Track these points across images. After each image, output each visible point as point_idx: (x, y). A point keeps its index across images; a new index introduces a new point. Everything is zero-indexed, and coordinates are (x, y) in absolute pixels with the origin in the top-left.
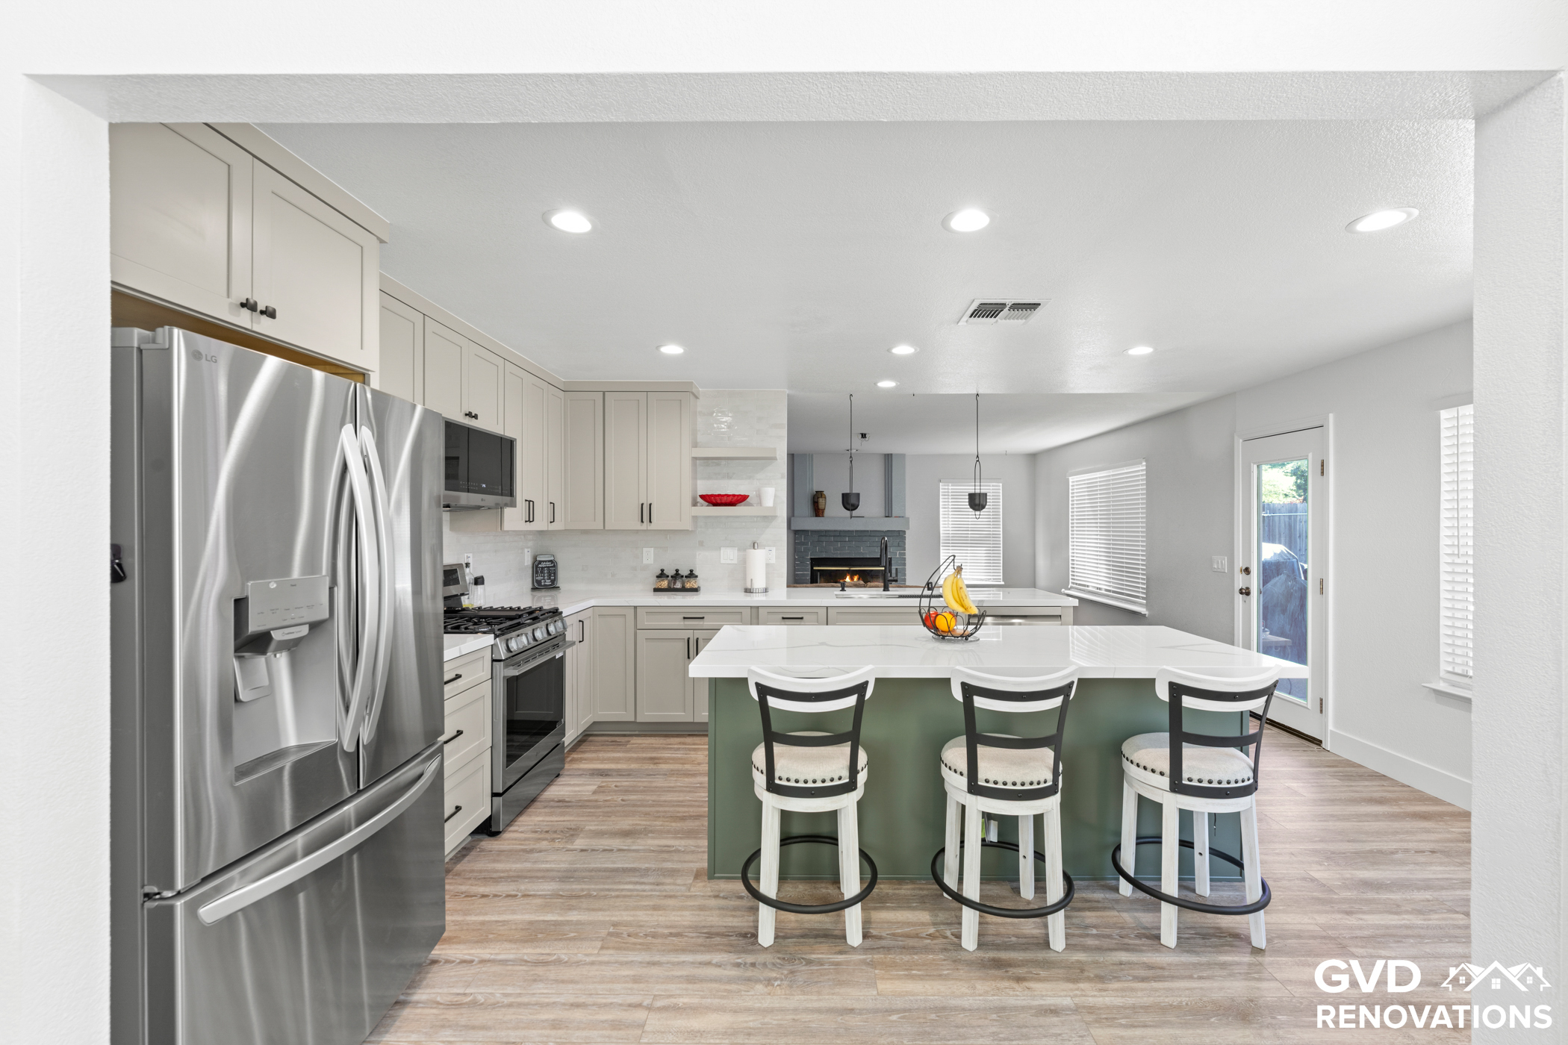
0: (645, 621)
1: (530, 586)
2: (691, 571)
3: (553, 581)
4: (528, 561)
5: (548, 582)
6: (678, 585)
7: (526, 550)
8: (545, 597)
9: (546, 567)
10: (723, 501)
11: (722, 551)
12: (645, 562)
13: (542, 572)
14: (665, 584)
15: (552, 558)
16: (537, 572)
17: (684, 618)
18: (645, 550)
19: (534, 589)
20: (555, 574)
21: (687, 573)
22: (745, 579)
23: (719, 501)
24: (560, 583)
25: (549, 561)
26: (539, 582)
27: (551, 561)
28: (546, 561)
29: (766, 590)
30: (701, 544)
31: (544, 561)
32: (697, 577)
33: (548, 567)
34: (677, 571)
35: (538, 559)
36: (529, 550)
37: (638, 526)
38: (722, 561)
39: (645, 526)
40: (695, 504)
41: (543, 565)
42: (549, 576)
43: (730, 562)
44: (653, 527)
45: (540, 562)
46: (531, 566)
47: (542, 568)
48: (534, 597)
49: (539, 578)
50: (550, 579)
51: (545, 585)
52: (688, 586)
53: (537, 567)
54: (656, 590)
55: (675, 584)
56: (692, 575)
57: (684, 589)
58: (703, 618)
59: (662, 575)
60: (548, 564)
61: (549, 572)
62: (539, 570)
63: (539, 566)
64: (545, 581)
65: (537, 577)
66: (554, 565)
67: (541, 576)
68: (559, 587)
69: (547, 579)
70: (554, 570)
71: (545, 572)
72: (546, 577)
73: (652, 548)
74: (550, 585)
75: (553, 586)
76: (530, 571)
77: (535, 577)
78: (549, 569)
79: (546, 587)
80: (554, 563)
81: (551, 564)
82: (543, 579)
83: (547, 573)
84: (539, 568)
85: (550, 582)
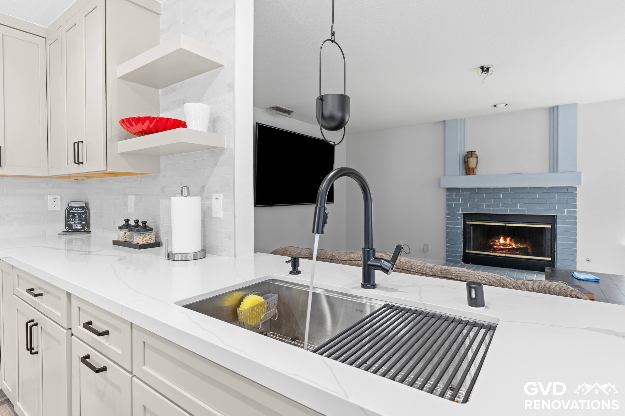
1: (64, 229)
5: (79, 227)
7: (50, 198)
8: (76, 239)
9: (78, 213)
13: (73, 217)
15: (84, 205)
16: (69, 217)
18: (129, 197)
20: (87, 219)
25: (80, 207)
27: (82, 208)
28: (77, 207)
31: (75, 207)
33: (80, 213)
35: (70, 205)
41: (74, 211)
42: (80, 221)
45: (72, 208)
46: (64, 211)
47: (74, 213)
49: (70, 223)
50: (81, 223)
51: (76, 229)
53: (69, 213)
54: (116, 243)
55: (130, 237)
59: (126, 226)
60: (80, 209)
61: (80, 217)
62: (71, 215)
63: (71, 211)
64: (76, 226)
65: (69, 221)
66: (85, 210)
67: (73, 221)
68: (91, 231)
69: (78, 224)
70: (86, 216)
71: (77, 217)
72: (77, 222)
73: (133, 196)
74: (81, 229)
75: (86, 230)
76: (63, 216)
77: (67, 221)
78: (80, 215)
79: (77, 231)
80: (86, 209)
81: (83, 210)
82: (74, 224)
83: (78, 218)
84: (71, 213)
85: (81, 226)
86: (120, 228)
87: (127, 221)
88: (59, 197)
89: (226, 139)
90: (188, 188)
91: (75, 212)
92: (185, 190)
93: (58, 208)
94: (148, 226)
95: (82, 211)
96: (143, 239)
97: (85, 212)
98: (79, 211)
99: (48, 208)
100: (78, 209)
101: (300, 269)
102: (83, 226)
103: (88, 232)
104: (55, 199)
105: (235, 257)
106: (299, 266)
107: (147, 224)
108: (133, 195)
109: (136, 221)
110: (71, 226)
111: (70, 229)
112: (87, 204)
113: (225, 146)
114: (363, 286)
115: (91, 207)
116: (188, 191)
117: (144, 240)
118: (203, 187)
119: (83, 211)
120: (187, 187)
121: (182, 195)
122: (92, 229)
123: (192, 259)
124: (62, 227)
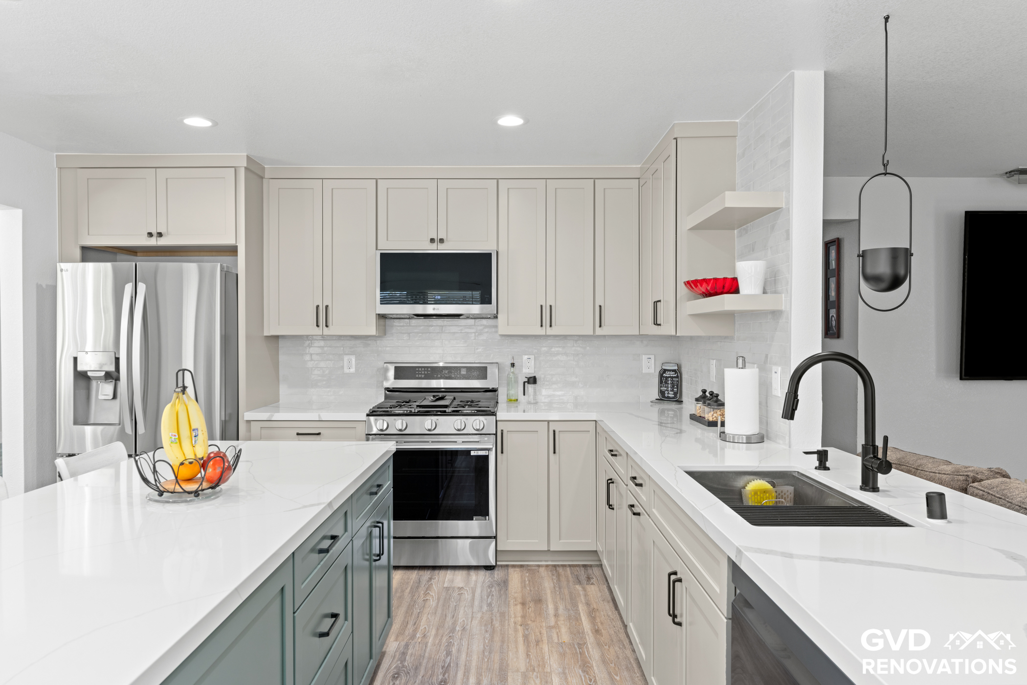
1: (657, 396)
4: (650, 368)
5: (671, 395)
7: (644, 357)
8: (669, 410)
9: (670, 377)
13: (666, 383)
15: (676, 368)
16: (662, 382)
18: (711, 361)
19: (659, 400)
20: (679, 385)
25: (673, 371)
26: (662, 393)
27: (674, 371)
28: (670, 370)
31: (668, 370)
32: (722, 405)
33: (672, 377)
35: (664, 368)
41: (666, 375)
42: (673, 387)
45: (665, 371)
46: (657, 374)
47: (667, 378)
49: (663, 389)
50: (672, 390)
51: (668, 397)
53: (663, 377)
60: (673, 373)
61: (673, 382)
62: (664, 379)
63: (664, 375)
64: (669, 393)
65: (662, 387)
66: (678, 376)
67: (665, 387)
68: (682, 401)
69: (671, 391)
70: (678, 381)
71: (670, 382)
72: (669, 389)
73: (715, 361)
74: (673, 398)
75: (678, 399)
76: (656, 380)
77: (660, 387)
78: (673, 380)
79: (669, 399)
80: (678, 372)
81: (675, 374)
82: (667, 390)
83: (671, 384)
84: (664, 377)
85: (673, 394)
86: (697, 400)
87: (704, 391)
88: (652, 357)
89: (783, 298)
90: (743, 359)
91: (668, 376)
92: (740, 361)
93: (652, 370)
94: (720, 400)
95: (674, 375)
96: (713, 415)
97: (677, 377)
98: (671, 375)
99: (642, 370)
100: (671, 373)
101: (828, 464)
102: (675, 394)
103: (680, 402)
104: (649, 360)
105: (790, 447)
106: (827, 461)
107: (719, 398)
108: (714, 359)
109: (711, 393)
110: (664, 393)
111: (663, 397)
112: (679, 366)
113: (783, 307)
114: (861, 488)
115: (684, 371)
116: (744, 362)
117: (714, 417)
118: (767, 356)
119: (676, 375)
120: (742, 357)
121: (737, 367)
122: (684, 399)
123: (745, 442)
124: (655, 395)
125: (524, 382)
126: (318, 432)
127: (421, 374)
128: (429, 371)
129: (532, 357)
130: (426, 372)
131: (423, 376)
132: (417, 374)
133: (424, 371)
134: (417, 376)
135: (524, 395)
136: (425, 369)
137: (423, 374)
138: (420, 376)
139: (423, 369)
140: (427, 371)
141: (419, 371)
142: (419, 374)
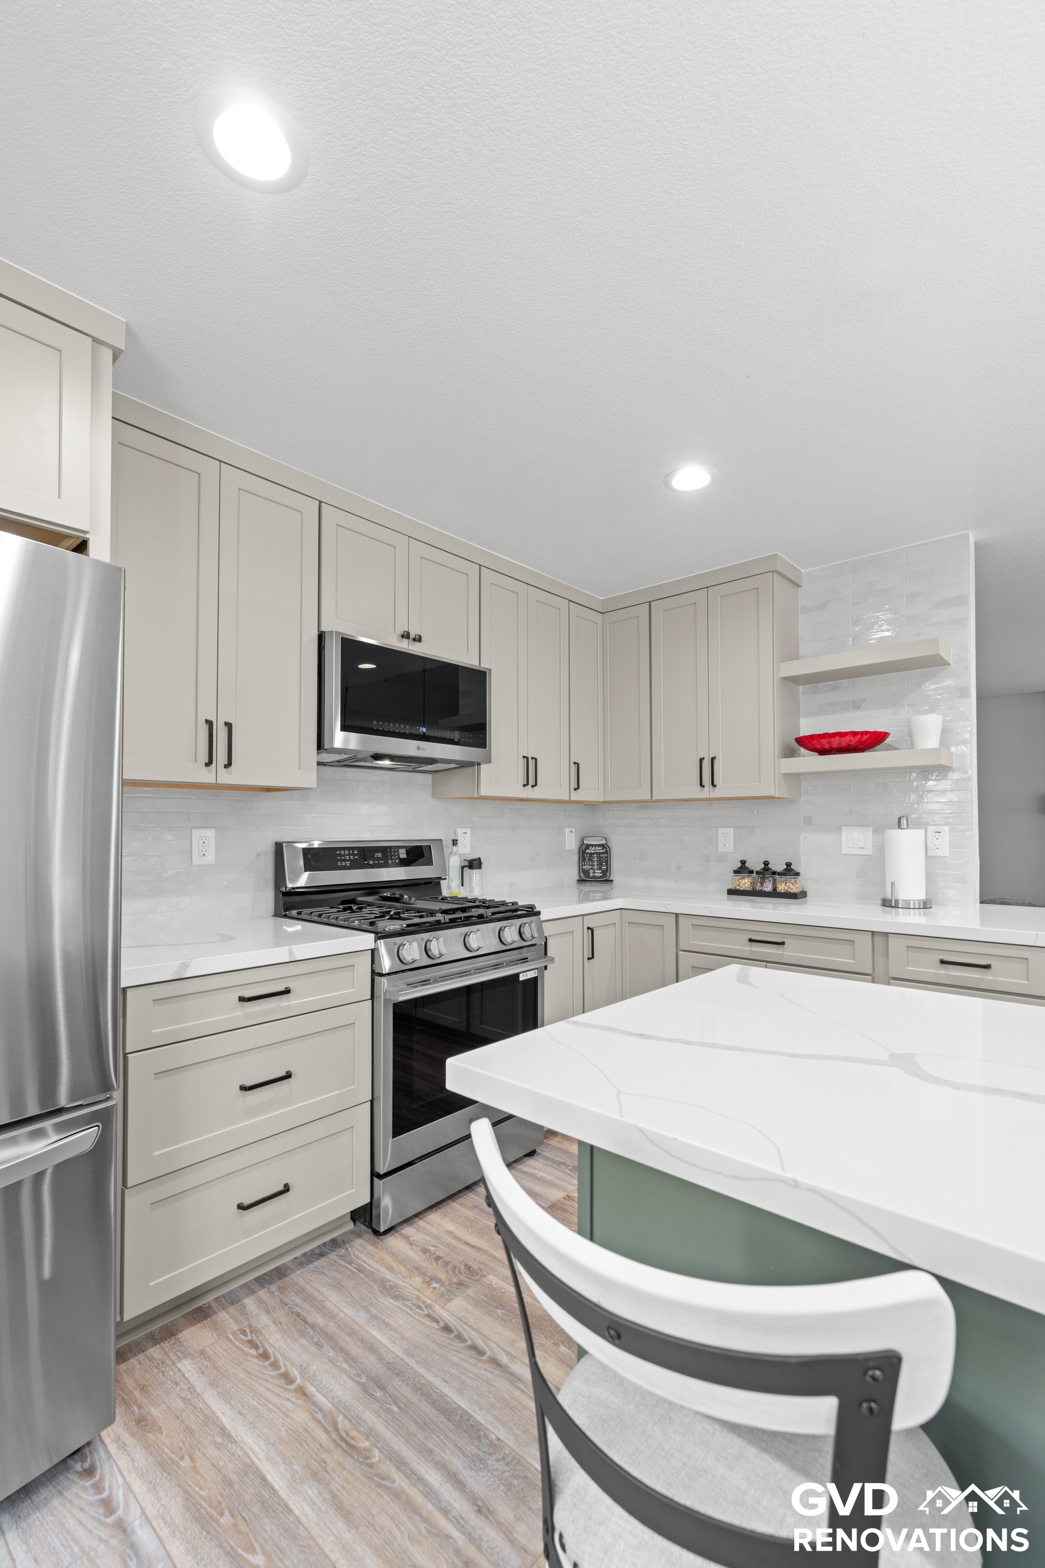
0: (692, 939)
1: (576, 877)
2: (788, 865)
3: (605, 873)
4: (571, 844)
5: (598, 873)
6: (768, 887)
8: (594, 892)
9: (596, 853)
10: (835, 746)
11: (844, 834)
12: (721, 849)
13: (590, 860)
14: (745, 883)
15: (604, 842)
16: (584, 860)
17: (751, 940)
18: (721, 831)
19: (581, 881)
20: (608, 862)
21: (781, 868)
22: (883, 882)
23: (827, 746)
24: (615, 875)
25: (599, 845)
26: (586, 873)
27: (603, 845)
28: (595, 846)
29: (926, 905)
30: (808, 821)
31: (593, 845)
32: (797, 874)
33: (599, 854)
34: (766, 863)
35: (586, 842)
36: (573, 830)
37: (698, 793)
38: (845, 850)
39: (708, 792)
40: (789, 753)
41: (591, 850)
42: (600, 865)
43: (859, 852)
44: (717, 793)
45: (588, 846)
46: (577, 850)
47: (591, 854)
48: (580, 891)
49: (587, 867)
50: (600, 869)
51: (594, 877)
52: (781, 888)
53: (584, 853)
54: (731, 892)
55: (762, 884)
56: (789, 871)
57: (775, 894)
58: (783, 943)
59: (743, 869)
60: (599, 848)
61: (600, 860)
62: (587, 856)
63: (587, 851)
64: (595, 872)
65: (584, 865)
66: (606, 850)
67: (590, 865)
68: (612, 881)
69: (597, 869)
70: (607, 857)
71: (595, 859)
72: (596, 867)
73: (727, 828)
74: (601, 877)
75: (605, 879)
76: (575, 858)
77: (582, 866)
78: (600, 856)
79: (595, 880)
81: (603, 849)
82: (592, 869)
83: (597, 861)
84: (587, 853)
85: (601, 873)
86: (735, 872)
87: (743, 862)
89: (954, 755)
91: (593, 852)
94: (793, 870)
95: (601, 851)
96: (789, 886)
97: (606, 852)
98: (598, 851)
99: (568, 846)
100: (597, 848)
103: (610, 881)
110: (588, 871)
111: (584, 878)
112: (607, 841)
113: (954, 760)
115: (613, 844)
119: (604, 851)
122: (615, 877)
124: (574, 875)
125: (463, 868)
126: (283, 989)
127: (345, 860)
128: (356, 855)
129: (468, 831)
130: (352, 857)
131: (348, 863)
132: (339, 860)
133: (349, 855)
134: (339, 864)
135: (462, 886)
136: (349, 852)
137: (348, 860)
138: (344, 864)
139: (347, 852)
140: (354, 855)
141: (340, 855)
142: (341, 860)
